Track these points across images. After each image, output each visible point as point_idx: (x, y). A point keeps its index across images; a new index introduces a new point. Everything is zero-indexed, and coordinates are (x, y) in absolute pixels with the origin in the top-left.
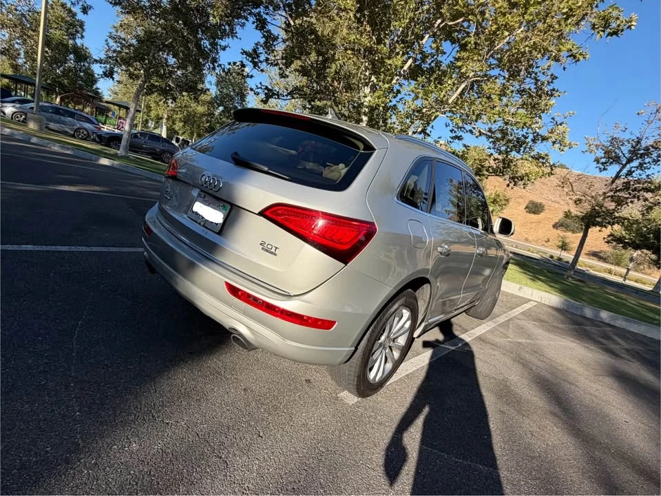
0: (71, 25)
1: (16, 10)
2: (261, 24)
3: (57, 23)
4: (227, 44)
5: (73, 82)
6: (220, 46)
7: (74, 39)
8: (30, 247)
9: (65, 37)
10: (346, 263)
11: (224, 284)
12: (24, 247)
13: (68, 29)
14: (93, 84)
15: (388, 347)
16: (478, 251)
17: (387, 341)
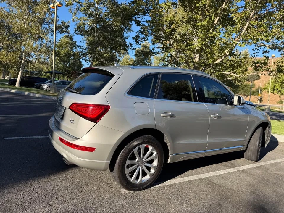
0: (71, 44)
1: (46, 45)
2: (138, 23)
3: (66, 45)
4: (128, 35)
5: (73, 69)
6: (125, 37)
7: (73, 50)
8: (24, 137)
9: (69, 50)
10: (96, 123)
11: (59, 137)
12: (22, 138)
13: (70, 46)
14: (81, 68)
15: (144, 166)
16: (212, 116)
17: (140, 162)
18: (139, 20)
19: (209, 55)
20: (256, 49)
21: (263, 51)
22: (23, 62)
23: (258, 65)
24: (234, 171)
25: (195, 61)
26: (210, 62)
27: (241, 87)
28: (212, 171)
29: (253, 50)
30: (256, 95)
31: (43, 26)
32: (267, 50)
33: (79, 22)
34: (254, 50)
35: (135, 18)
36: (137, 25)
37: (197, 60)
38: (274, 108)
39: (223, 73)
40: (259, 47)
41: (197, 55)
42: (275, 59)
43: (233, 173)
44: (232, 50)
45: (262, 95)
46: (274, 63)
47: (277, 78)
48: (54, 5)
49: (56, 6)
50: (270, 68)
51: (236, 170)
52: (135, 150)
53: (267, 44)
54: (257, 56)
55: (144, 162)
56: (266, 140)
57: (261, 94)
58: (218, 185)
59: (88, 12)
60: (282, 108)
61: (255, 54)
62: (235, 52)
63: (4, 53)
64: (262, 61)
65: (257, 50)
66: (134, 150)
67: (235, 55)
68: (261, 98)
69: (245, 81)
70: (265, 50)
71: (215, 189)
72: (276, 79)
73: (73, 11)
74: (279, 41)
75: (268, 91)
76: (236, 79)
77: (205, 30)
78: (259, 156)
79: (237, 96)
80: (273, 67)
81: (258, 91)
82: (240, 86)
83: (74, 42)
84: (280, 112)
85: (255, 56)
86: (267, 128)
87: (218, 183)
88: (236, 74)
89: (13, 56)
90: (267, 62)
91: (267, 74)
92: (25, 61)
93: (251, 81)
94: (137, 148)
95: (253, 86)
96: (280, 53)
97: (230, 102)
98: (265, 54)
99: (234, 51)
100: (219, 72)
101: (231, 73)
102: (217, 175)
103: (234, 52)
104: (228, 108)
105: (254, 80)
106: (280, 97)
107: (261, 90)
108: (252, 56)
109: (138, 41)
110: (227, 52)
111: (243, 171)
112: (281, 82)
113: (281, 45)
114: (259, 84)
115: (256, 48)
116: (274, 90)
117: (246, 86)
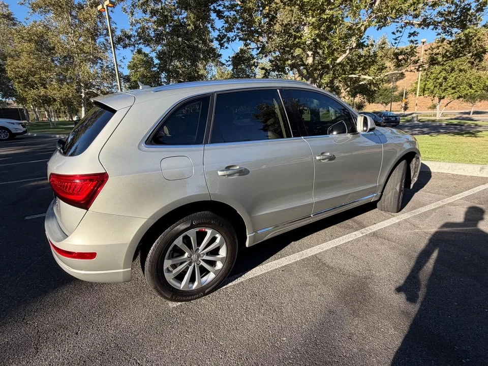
10: (87, 209)
15: (201, 261)
16: (318, 158)
17: (194, 257)
18: (219, 10)
19: (326, 51)
20: (397, 31)
21: (410, 33)
22: (83, 95)
23: (400, 57)
24: (361, 235)
25: (308, 63)
26: (328, 62)
27: (379, 92)
28: (325, 241)
29: (393, 33)
30: (399, 101)
31: (98, 41)
32: (415, 32)
33: (139, 26)
34: (395, 34)
35: (214, 7)
36: (220, 19)
37: (310, 61)
38: (424, 117)
39: (350, 76)
40: (402, 28)
41: (310, 53)
42: (426, 45)
43: (358, 240)
44: (361, 37)
45: (407, 100)
46: (426, 51)
47: (429, 73)
48: (103, 6)
49: (107, 7)
50: (419, 60)
51: (364, 234)
52: (179, 242)
53: (415, 21)
54: (399, 42)
55: (202, 255)
56: (412, 177)
57: (406, 98)
58: (332, 268)
59: (149, 10)
60: (435, 115)
61: (396, 39)
62: (365, 42)
63: (56, 86)
64: (407, 49)
65: (399, 32)
66: (175, 242)
67: (365, 46)
68: (406, 105)
69: (383, 84)
70: (412, 31)
71: (326, 277)
72: (427, 74)
73: (129, 11)
74: (434, 10)
75: (416, 94)
76: (371, 83)
77: (318, 11)
78: (400, 204)
79: (362, 116)
80: (423, 57)
81: (403, 96)
82: (377, 92)
83: (150, 58)
84: (434, 121)
85: (396, 43)
86: (414, 159)
87: (331, 265)
88: (369, 75)
89: (68, 89)
90: (415, 50)
91: (415, 69)
92: (86, 94)
93: (392, 83)
94: (181, 238)
95: (395, 89)
96: (435, 32)
97: (350, 128)
98: (412, 38)
99: (363, 39)
100: (344, 76)
101: (360, 76)
102: (332, 248)
103: (363, 41)
104: (347, 140)
105: (397, 80)
106: (432, 100)
107: (406, 94)
108: (392, 44)
109: (223, 43)
110: (353, 42)
111: (375, 234)
112: (434, 79)
113: (438, 17)
114: (403, 85)
115: (397, 29)
116: (424, 90)
117: (385, 90)
